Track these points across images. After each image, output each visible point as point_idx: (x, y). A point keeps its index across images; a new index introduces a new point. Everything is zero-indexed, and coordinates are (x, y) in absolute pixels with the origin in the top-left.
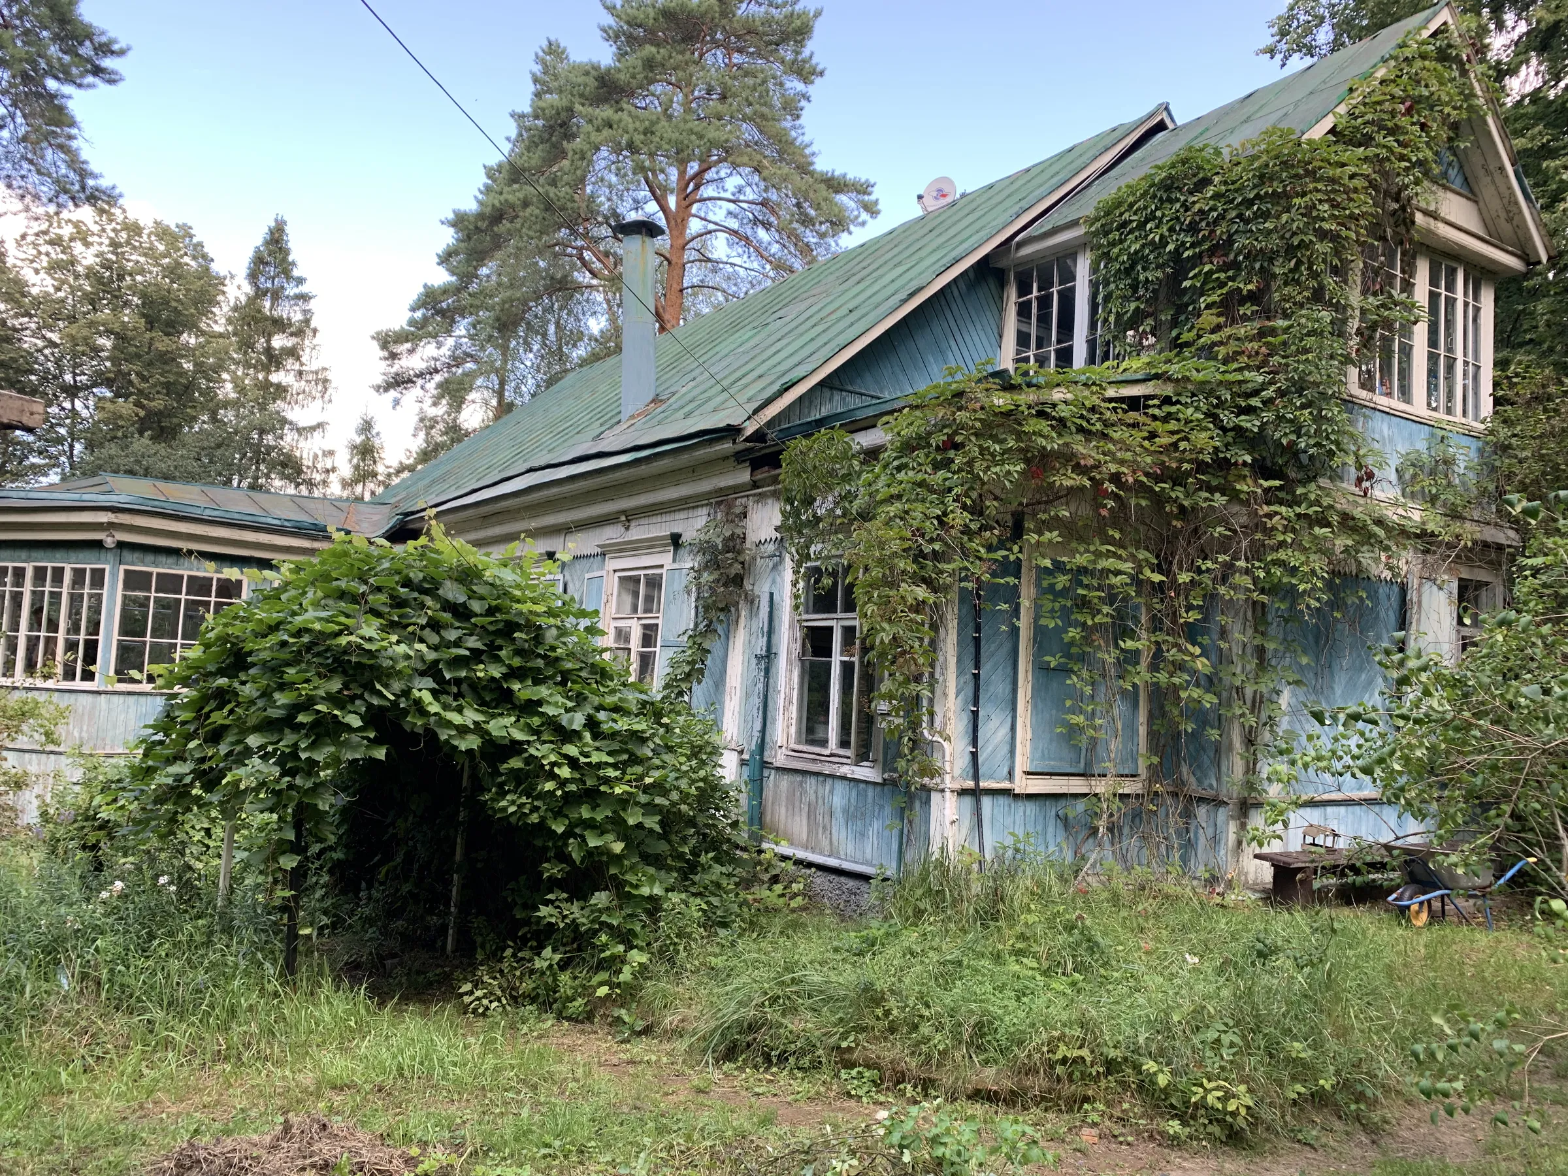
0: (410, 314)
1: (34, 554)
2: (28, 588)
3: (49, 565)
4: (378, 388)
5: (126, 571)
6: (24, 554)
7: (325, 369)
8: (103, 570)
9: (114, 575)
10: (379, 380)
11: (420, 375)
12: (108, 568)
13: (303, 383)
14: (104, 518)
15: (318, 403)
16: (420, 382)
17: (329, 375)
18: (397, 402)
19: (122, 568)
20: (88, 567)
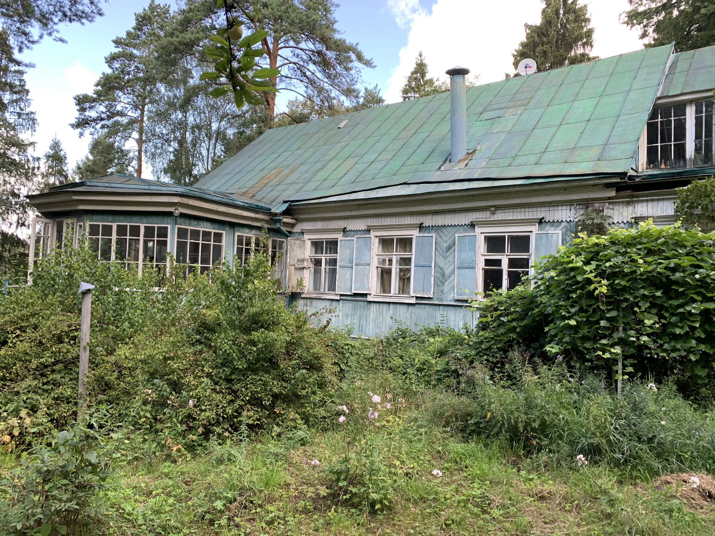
0: (95, 88)
1: (117, 218)
2: (114, 237)
3: (129, 224)
4: (73, 126)
5: (179, 229)
6: (110, 218)
7: (32, 113)
8: (167, 228)
9: (173, 230)
10: (74, 121)
11: (94, 120)
12: (169, 227)
13: (21, 120)
14: (175, 200)
15: (29, 132)
16: (93, 124)
17: (36, 117)
18: (81, 135)
19: (177, 226)
20: (156, 226)
